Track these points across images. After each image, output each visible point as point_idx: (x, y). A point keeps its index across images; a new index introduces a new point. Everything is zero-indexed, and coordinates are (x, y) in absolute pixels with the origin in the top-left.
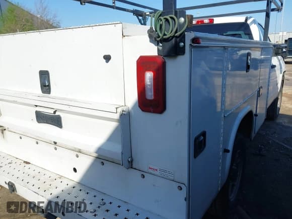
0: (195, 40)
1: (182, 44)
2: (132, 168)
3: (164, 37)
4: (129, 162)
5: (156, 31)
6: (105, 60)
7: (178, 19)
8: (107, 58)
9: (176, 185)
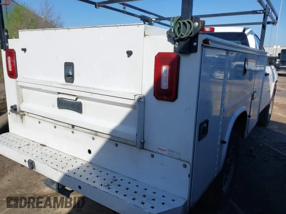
0: (206, 41)
1: (195, 44)
2: (143, 149)
3: (182, 37)
4: (141, 143)
5: (174, 32)
6: (127, 55)
7: (194, 23)
8: (129, 53)
9: (181, 164)
